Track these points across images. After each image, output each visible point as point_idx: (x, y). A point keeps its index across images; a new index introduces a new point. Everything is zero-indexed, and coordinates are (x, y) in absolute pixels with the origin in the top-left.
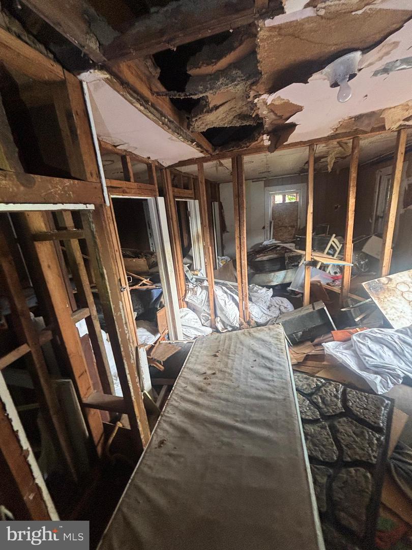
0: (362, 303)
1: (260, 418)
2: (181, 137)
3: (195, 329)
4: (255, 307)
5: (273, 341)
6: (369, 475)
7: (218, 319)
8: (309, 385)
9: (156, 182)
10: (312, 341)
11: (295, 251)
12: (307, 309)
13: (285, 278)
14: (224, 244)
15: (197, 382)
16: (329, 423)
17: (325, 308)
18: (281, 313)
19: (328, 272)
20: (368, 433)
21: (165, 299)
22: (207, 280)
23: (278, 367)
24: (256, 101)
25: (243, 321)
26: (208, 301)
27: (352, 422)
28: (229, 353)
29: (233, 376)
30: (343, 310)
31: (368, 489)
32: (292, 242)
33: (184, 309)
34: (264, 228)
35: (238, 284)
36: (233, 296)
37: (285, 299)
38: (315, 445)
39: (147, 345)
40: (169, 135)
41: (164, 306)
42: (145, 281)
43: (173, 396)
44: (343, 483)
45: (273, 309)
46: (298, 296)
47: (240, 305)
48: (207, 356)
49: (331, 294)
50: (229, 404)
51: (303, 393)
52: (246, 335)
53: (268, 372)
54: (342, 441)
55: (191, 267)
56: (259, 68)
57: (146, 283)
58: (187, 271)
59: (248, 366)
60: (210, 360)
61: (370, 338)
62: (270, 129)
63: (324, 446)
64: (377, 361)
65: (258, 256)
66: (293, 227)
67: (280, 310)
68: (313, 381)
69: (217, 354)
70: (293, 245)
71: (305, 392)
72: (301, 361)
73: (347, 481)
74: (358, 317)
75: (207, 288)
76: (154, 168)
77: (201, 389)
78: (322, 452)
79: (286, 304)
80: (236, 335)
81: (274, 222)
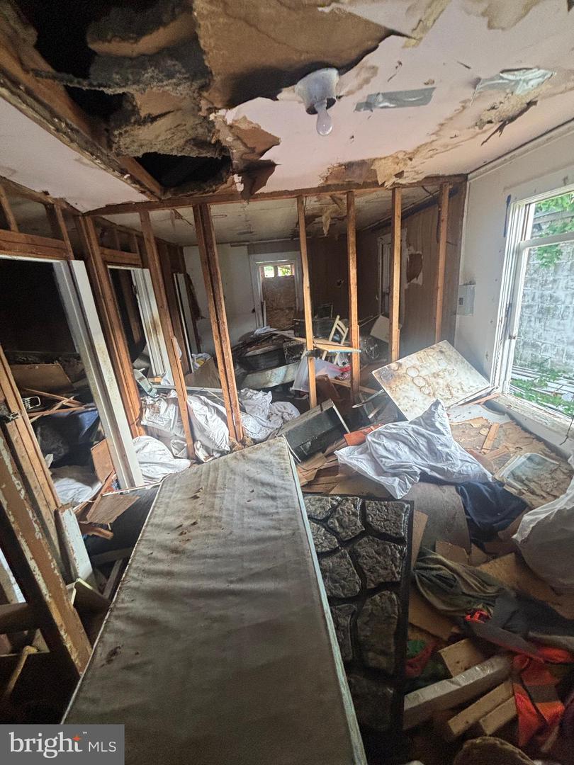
0: (374, 396)
1: (264, 568)
2: (98, 161)
3: (162, 464)
4: (251, 418)
5: (275, 460)
6: (394, 596)
7: (199, 444)
8: (323, 508)
9: (66, 235)
10: (323, 453)
11: (295, 340)
12: (315, 412)
13: (285, 376)
14: (199, 335)
15: (168, 542)
16: (349, 549)
17: (334, 407)
18: (285, 421)
19: (335, 363)
20: (390, 547)
21: (106, 427)
22: (175, 390)
23: (283, 493)
24: (212, 117)
25: (235, 441)
26: (180, 420)
27: (373, 541)
28: (215, 490)
29: (223, 520)
30: (354, 407)
31: (394, 613)
32: (290, 329)
33: (141, 437)
34: (254, 311)
35: (223, 390)
36: (217, 408)
37: (289, 403)
38: (334, 581)
39: (77, 504)
40: (76, 155)
41: (104, 438)
42: (65, 401)
43: (130, 574)
44: (369, 616)
45: (273, 418)
46: (304, 398)
47: (229, 418)
48: (183, 500)
49: (341, 388)
50: (219, 560)
51: (316, 520)
52: (238, 460)
53: (270, 502)
54: (365, 566)
55: (147, 373)
56: (207, 63)
57: (68, 404)
58: (141, 379)
59: (243, 502)
60: (187, 506)
61: (385, 436)
62: (241, 167)
63: (344, 579)
64: (394, 461)
65: (248, 349)
66: (290, 309)
67: (282, 418)
68: (327, 501)
69: (198, 494)
70: (292, 332)
71: (319, 518)
72: (313, 479)
73: (372, 612)
74: (371, 412)
75: (175, 401)
76: (59, 212)
77: (175, 551)
78: (343, 587)
79: (289, 408)
80: (225, 461)
81: (266, 303)
